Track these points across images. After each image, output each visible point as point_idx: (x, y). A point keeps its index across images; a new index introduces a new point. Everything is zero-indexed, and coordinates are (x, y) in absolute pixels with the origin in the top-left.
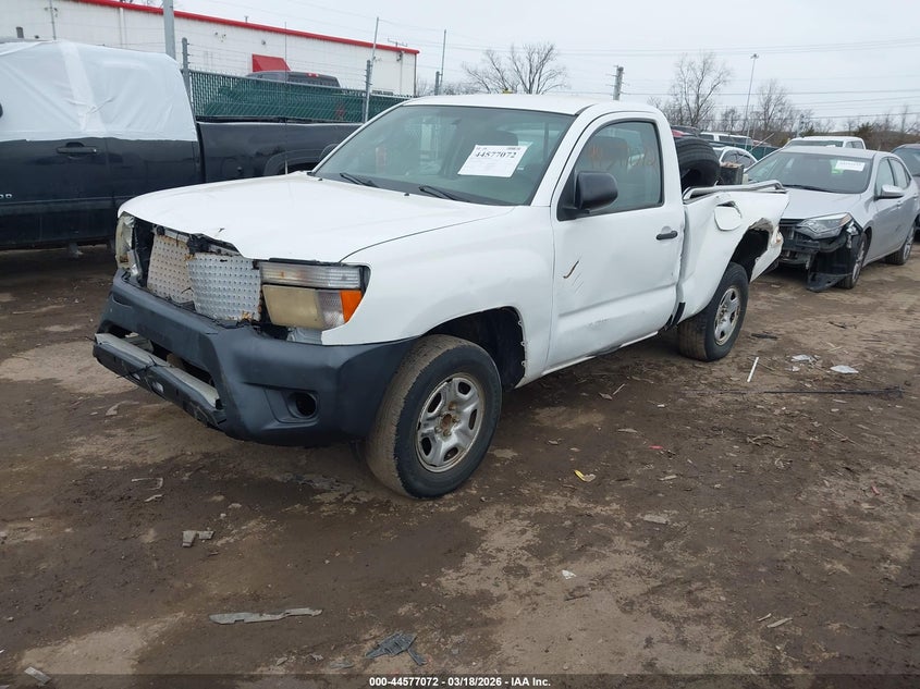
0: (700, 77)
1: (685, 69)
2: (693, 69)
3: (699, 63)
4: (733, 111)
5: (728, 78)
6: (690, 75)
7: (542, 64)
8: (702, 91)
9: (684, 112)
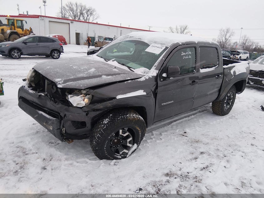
0: (226, 34)
1: (222, 32)
2: (224, 32)
3: (226, 31)
4: (236, 42)
5: (234, 34)
6: (223, 33)
7: (184, 30)
8: (226, 37)
9: (222, 43)
